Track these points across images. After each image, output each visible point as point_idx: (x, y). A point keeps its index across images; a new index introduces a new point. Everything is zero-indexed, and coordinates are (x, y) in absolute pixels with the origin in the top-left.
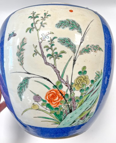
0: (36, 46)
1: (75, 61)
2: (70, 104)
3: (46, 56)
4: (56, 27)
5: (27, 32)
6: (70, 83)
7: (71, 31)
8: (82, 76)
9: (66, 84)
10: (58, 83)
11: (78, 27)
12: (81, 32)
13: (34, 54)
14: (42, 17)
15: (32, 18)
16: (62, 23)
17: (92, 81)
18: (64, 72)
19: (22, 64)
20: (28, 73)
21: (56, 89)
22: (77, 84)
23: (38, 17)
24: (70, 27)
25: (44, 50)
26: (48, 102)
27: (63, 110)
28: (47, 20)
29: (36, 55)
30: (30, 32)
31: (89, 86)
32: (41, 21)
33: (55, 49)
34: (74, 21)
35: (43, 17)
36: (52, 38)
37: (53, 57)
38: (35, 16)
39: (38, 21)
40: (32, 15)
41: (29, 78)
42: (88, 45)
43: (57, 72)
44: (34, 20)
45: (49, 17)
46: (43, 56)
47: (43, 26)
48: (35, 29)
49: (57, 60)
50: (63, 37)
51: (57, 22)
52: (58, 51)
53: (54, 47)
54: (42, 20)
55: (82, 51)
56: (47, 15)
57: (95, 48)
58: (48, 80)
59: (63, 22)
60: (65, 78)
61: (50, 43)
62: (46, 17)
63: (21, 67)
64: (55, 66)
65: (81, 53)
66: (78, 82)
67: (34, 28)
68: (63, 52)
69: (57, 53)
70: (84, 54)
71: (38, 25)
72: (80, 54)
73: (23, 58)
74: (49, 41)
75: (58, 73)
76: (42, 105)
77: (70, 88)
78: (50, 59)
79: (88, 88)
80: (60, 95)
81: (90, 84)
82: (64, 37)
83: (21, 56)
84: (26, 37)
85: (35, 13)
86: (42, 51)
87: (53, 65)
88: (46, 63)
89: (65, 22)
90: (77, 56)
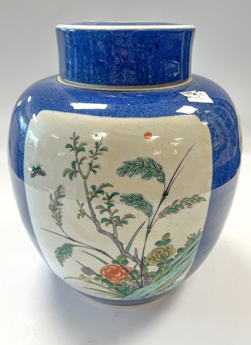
0: (83, 204)
1: (149, 227)
2: (140, 281)
3: (100, 221)
4: (117, 173)
5: (64, 175)
6: (140, 257)
7: (145, 182)
8: (162, 246)
9: (135, 259)
10: (120, 257)
11: (158, 172)
12: (163, 181)
13: (79, 215)
14: (91, 152)
15: (73, 149)
16: (129, 166)
17: (180, 250)
18: (130, 244)
19: (60, 224)
20: (70, 239)
21: (117, 265)
22: (152, 258)
23: (83, 150)
24: (144, 173)
25: (97, 212)
26: (104, 277)
27: (129, 286)
28: (101, 160)
29: (83, 217)
30: (71, 178)
31: (173, 257)
32: (89, 160)
33: (116, 211)
34: (151, 161)
35: (94, 152)
36: (110, 194)
37: (112, 223)
38: (77, 145)
39: (83, 159)
40: (71, 142)
41: (73, 246)
42: (177, 201)
43: (119, 244)
44: (76, 155)
45: (104, 152)
46: (95, 221)
47: (95, 172)
48: (78, 174)
49: (118, 227)
50: (128, 192)
51: (120, 164)
52: (121, 214)
53: (113, 209)
54: (91, 158)
55: (164, 212)
56: (101, 147)
57: (189, 202)
58: (104, 253)
59: (130, 163)
60: (132, 252)
61: (106, 201)
62: (99, 152)
63: (58, 227)
64: (115, 236)
65: (162, 215)
66: (154, 255)
67: (77, 172)
68: (130, 216)
69: (118, 217)
70: (168, 216)
71: (85, 168)
72: (160, 217)
73: (61, 216)
74: (104, 199)
75: (120, 246)
76: (96, 279)
77: (140, 263)
78: (107, 225)
79: (172, 259)
80: (124, 271)
81: (176, 253)
82: (132, 193)
83: (57, 212)
84: (64, 186)
85: (77, 138)
86: (93, 213)
87: (112, 235)
88: (101, 231)
89: (134, 164)
90: (154, 221)
